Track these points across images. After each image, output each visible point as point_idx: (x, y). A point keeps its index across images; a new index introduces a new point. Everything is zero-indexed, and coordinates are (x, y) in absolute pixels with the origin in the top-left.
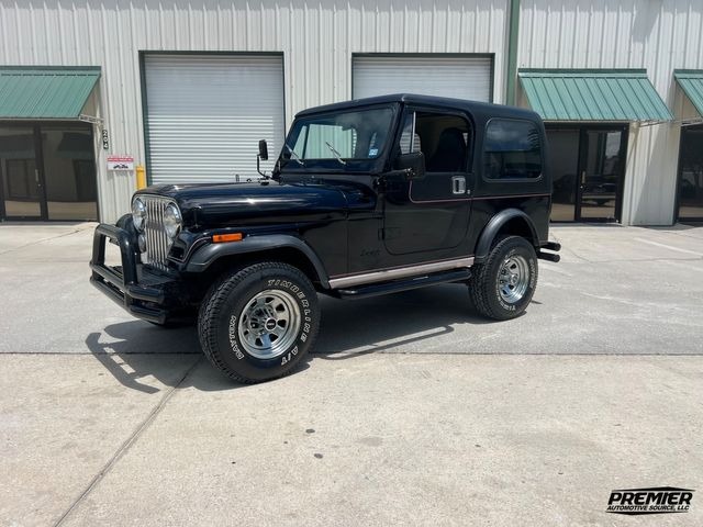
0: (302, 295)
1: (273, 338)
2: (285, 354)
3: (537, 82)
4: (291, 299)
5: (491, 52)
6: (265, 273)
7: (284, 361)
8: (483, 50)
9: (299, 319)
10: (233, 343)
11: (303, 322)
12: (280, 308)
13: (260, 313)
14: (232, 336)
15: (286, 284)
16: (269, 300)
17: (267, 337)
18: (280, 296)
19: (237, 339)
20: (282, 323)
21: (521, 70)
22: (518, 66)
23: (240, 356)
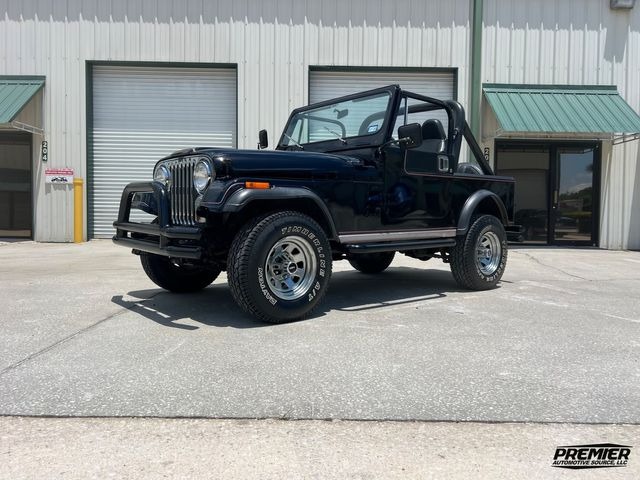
0: (312, 236)
1: (296, 280)
2: (310, 291)
3: (503, 97)
4: (304, 241)
5: (454, 66)
6: (277, 223)
7: (311, 298)
8: (445, 64)
9: (314, 258)
10: (265, 292)
11: (318, 259)
12: (295, 252)
13: (280, 260)
14: (263, 286)
15: (297, 229)
16: (284, 246)
17: (290, 280)
18: (293, 241)
19: (267, 288)
20: (300, 264)
21: (485, 85)
22: (483, 81)
23: (274, 302)
